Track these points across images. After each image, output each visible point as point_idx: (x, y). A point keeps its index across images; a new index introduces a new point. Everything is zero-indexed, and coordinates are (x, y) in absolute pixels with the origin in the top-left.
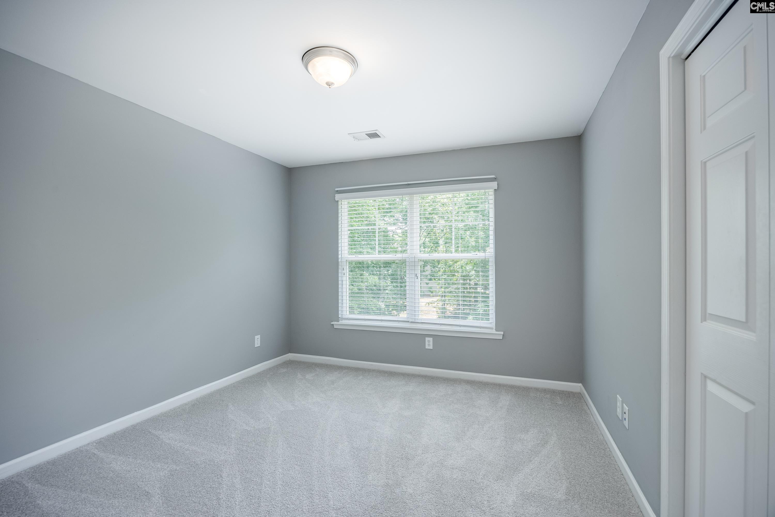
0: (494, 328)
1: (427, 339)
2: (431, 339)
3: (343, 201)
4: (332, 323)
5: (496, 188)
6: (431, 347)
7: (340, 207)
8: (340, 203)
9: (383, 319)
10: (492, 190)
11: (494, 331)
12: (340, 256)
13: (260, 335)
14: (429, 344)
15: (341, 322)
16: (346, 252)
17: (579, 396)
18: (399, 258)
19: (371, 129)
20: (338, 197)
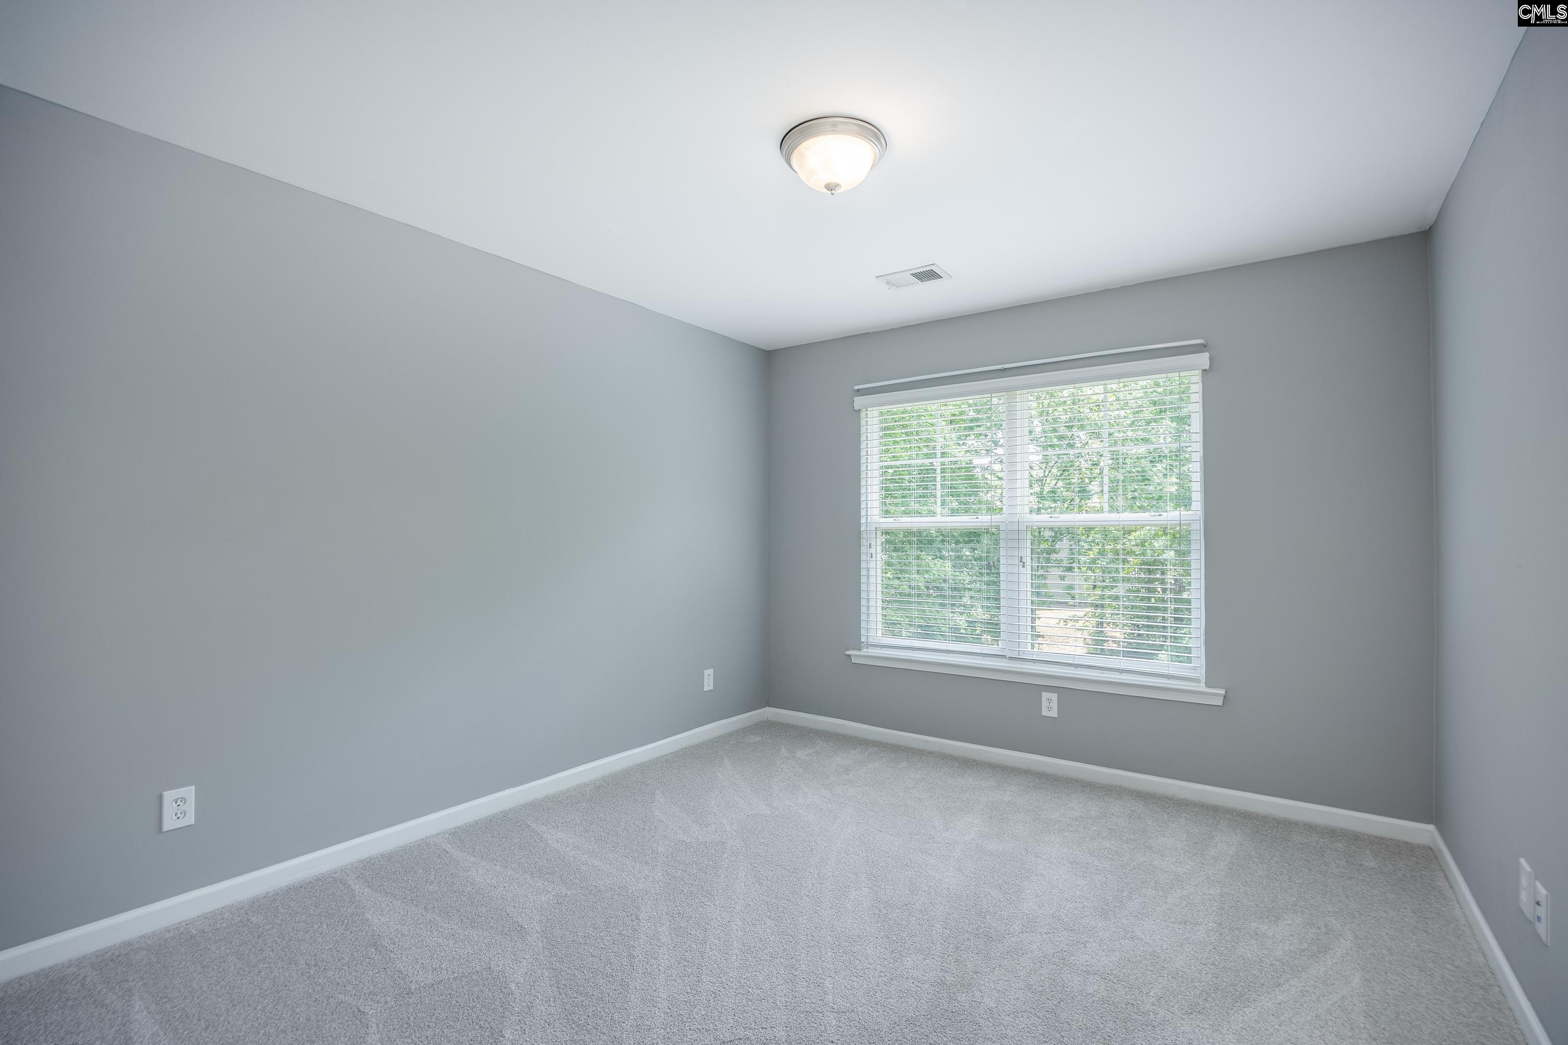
0: (1203, 679)
1: (1045, 695)
2: (1054, 696)
3: (869, 409)
4: (847, 653)
5: (1207, 367)
6: (1054, 713)
7: (863, 422)
8: (863, 414)
9: (951, 649)
10: (1199, 372)
11: (1202, 687)
12: (863, 520)
13: (713, 670)
14: (1050, 706)
15: (865, 652)
16: (876, 511)
17: (1428, 855)
18: (985, 524)
19: (920, 263)
20: (859, 402)
